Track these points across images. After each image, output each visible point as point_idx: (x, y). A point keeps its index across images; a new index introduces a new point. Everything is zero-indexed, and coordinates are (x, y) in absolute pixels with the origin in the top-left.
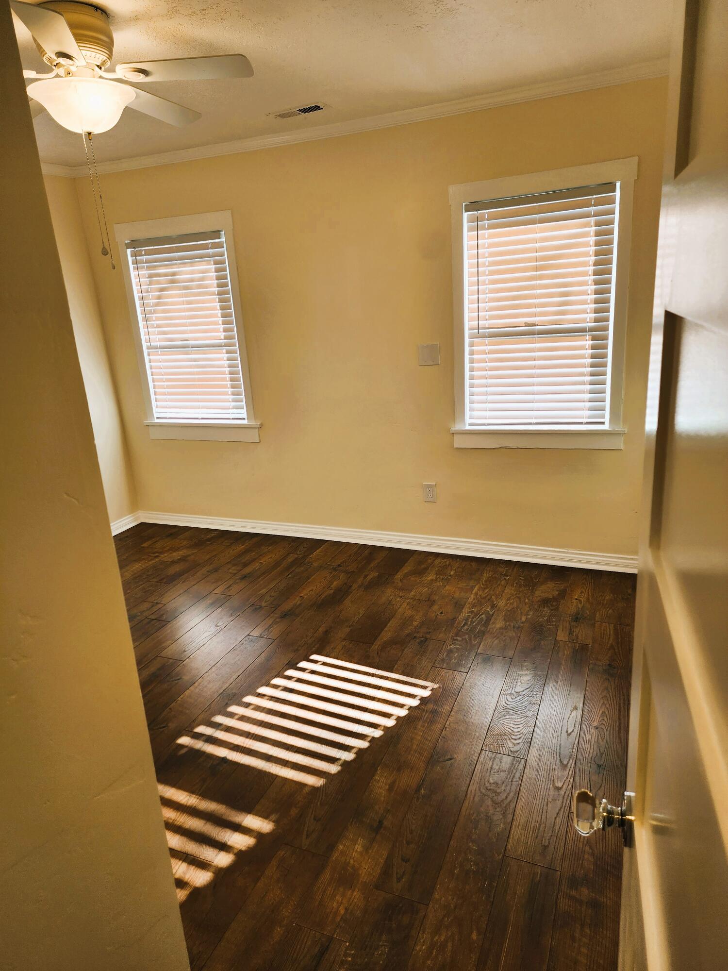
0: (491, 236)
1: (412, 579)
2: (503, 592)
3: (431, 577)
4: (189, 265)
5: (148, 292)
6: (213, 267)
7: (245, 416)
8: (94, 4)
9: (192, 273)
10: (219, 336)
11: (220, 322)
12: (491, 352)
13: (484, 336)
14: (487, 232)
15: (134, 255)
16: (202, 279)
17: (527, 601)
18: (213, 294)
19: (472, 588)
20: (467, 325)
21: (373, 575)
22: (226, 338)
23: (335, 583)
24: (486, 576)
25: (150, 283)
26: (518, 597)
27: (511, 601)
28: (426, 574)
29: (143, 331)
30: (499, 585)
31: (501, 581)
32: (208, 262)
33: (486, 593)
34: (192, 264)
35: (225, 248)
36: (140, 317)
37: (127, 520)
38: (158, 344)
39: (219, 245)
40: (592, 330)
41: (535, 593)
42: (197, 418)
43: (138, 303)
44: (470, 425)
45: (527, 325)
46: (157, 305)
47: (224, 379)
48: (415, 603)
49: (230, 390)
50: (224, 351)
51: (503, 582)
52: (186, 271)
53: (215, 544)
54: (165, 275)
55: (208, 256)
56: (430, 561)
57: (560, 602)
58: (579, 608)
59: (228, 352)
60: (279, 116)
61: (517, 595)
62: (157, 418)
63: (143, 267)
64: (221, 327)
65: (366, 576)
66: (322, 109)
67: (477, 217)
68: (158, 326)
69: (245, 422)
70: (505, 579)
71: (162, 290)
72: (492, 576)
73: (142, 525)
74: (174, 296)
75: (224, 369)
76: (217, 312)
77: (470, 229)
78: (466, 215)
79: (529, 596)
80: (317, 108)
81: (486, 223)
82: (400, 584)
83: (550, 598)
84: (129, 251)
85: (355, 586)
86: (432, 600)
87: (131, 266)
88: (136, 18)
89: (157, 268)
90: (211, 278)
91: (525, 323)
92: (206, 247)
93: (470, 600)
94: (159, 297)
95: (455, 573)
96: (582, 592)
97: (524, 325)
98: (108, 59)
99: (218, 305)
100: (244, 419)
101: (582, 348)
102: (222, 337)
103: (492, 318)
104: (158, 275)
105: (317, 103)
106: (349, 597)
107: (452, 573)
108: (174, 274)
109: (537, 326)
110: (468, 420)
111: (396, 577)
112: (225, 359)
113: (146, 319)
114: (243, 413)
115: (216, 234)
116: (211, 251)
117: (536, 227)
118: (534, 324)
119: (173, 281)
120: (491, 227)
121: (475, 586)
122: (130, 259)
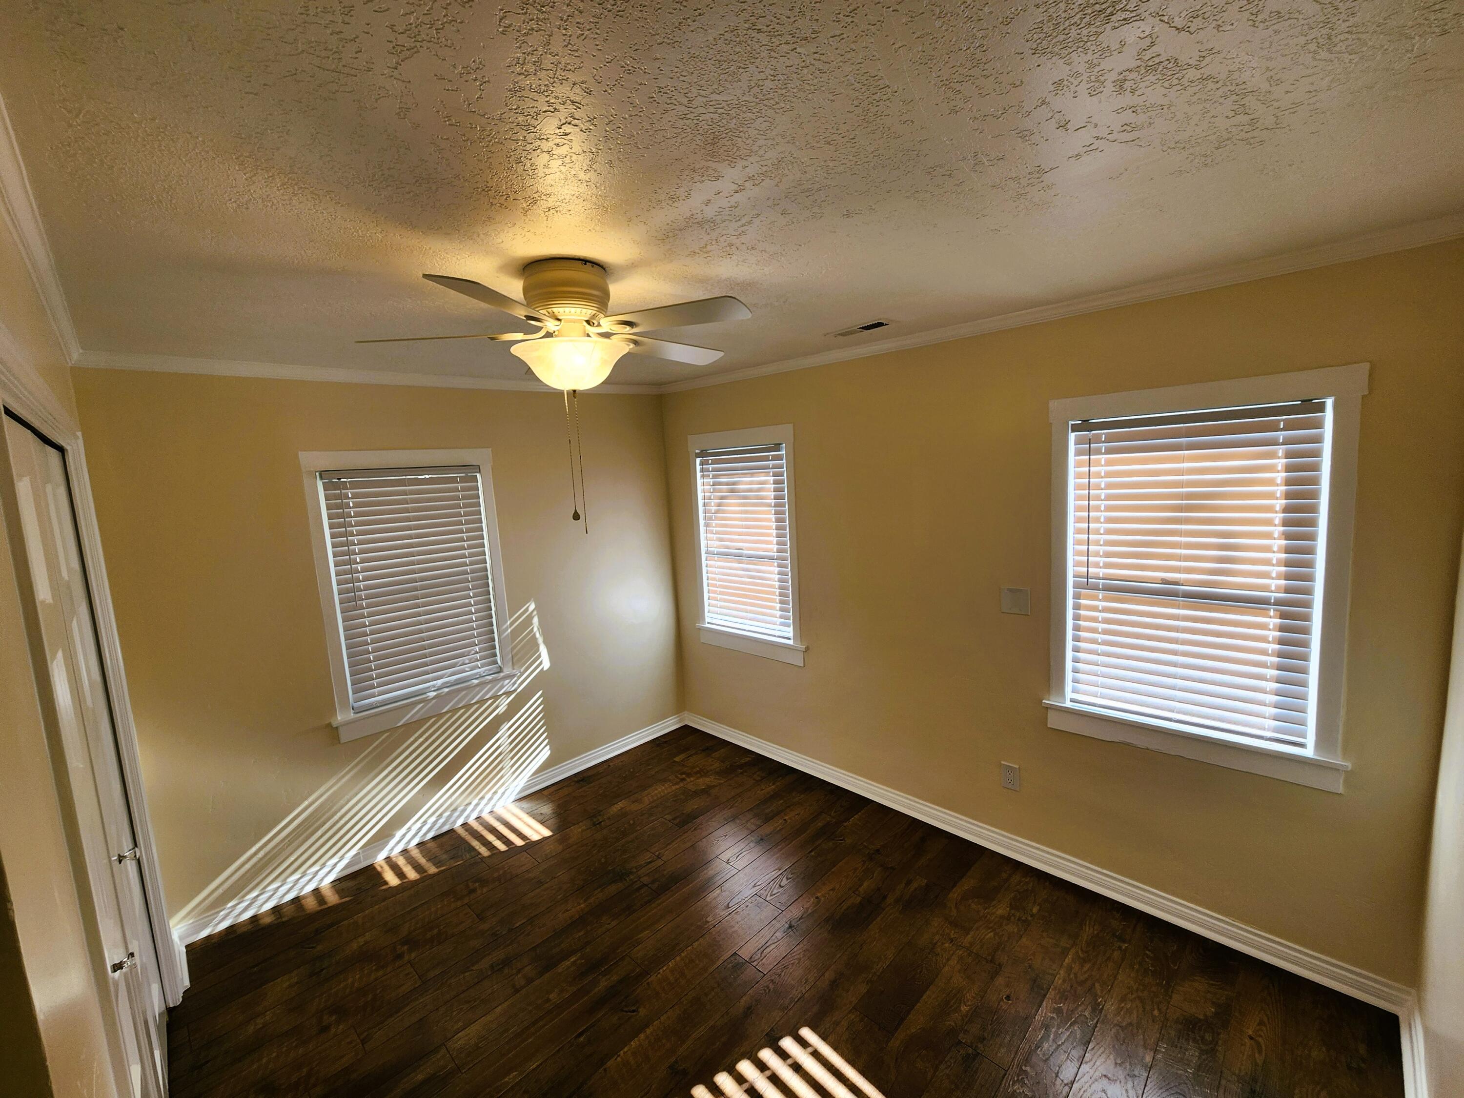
0: (1108, 463)
1: (973, 906)
2: (1115, 978)
3: (1001, 910)
4: (749, 475)
5: (710, 499)
6: (771, 479)
7: (791, 635)
8: (582, 258)
9: (751, 483)
10: (771, 546)
11: (774, 535)
12: (1105, 610)
13: (1096, 588)
14: (1103, 458)
15: (702, 464)
16: (759, 490)
17: (1156, 1013)
18: (769, 505)
19: (1064, 953)
20: (1071, 571)
21: (919, 882)
22: (778, 551)
23: (865, 884)
24: (1088, 932)
25: (715, 491)
26: (1139, 997)
27: (1128, 1006)
28: (994, 903)
29: (703, 536)
30: (1109, 959)
31: (1113, 950)
32: (767, 474)
33: (1085, 973)
34: (752, 475)
35: (784, 461)
36: (702, 522)
37: (673, 721)
38: (716, 550)
39: (780, 458)
40: (1278, 603)
41: (1171, 997)
42: (744, 630)
43: (701, 508)
44: (1072, 700)
45: (1165, 582)
46: (717, 512)
47: (773, 593)
48: (970, 960)
49: (778, 606)
50: (776, 564)
51: (1116, 954)
52: (746, 482)
53: (745, 774)
54: (727, 484)
55: (767, 467)
56: (1004, 875)
57: (1219, 1034)
58: (1256, 1064)
59: (779, 566)
60: (839, 334)
61: (1140, 994)
62: (708, 623)
63: (709, 476)
64: (775, 540)
65: (909, 882)
66: (886, 324)
67: (1090, 439)
68: (717, 533)
69: (791, 642)
70: (1120, 948)
71: (722, 498)
72: (1098, 933)
73: (686, 727)
74: (733, 506)
75: (774, 583)
76: (772, 524)
77: (1078, 453)
78: (1072, 436)
79: (1161, 1002)
80: (880, 325)
81: (1103, 446)
82: (954, 912)
83: (1200, 1020)
84: (698, 460)
85: (890, 900)
86: (997, 963)
87: (699, 474)
88: (632, 267)
89: (721, 477)
90: (768, 490)
91: (1162, 579)
92: (766, 459)
93: (1058, 981)
94: (719, 505)
95: (1039, 910)
96: (1261, 1023)
97: (1161, 582)
98: (598, 313)
99: (773, 517)
100: (790, 639)
101: (1264, 627)
102: (775, 550)
103: (1107, 566)
104: (720, 484)
105: (881, 320)
106: (879, 919)
107: (1035, 910)
108: (734, 484)
109: (1182, 585)
110: (1069, 694)
111: (951, 895)
112: (776, 572)
113: (706, 525)
114: (789, 632)
115: (777, 447)
116: (771, 463)
117: (1181, 454)
118: (1177, 582)
119: (732, 491)
120: (1109, 451)
121: (1069, 949)
122: (698, 468)
